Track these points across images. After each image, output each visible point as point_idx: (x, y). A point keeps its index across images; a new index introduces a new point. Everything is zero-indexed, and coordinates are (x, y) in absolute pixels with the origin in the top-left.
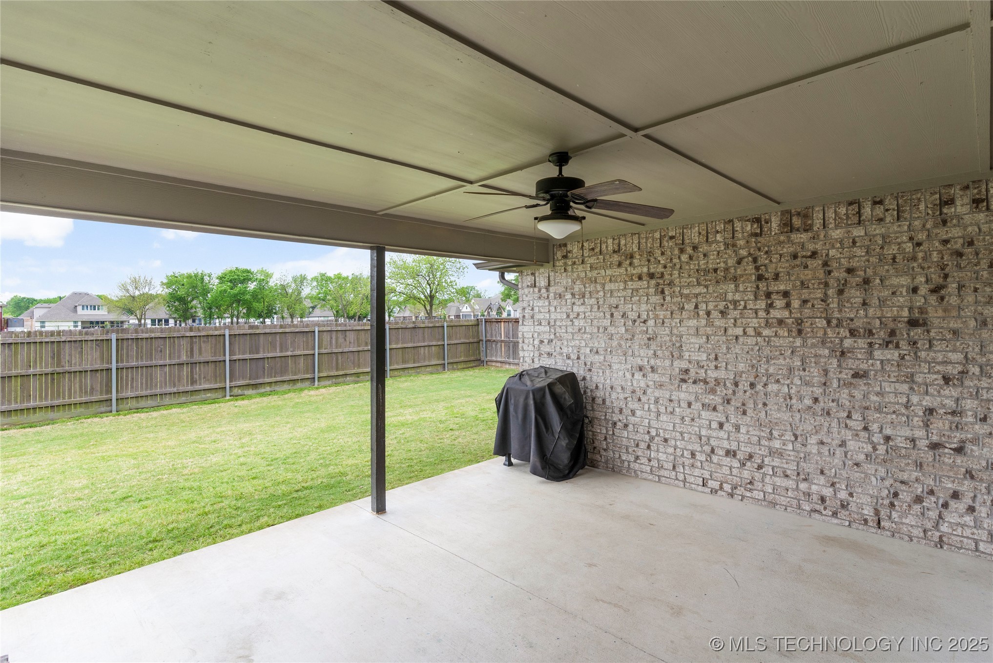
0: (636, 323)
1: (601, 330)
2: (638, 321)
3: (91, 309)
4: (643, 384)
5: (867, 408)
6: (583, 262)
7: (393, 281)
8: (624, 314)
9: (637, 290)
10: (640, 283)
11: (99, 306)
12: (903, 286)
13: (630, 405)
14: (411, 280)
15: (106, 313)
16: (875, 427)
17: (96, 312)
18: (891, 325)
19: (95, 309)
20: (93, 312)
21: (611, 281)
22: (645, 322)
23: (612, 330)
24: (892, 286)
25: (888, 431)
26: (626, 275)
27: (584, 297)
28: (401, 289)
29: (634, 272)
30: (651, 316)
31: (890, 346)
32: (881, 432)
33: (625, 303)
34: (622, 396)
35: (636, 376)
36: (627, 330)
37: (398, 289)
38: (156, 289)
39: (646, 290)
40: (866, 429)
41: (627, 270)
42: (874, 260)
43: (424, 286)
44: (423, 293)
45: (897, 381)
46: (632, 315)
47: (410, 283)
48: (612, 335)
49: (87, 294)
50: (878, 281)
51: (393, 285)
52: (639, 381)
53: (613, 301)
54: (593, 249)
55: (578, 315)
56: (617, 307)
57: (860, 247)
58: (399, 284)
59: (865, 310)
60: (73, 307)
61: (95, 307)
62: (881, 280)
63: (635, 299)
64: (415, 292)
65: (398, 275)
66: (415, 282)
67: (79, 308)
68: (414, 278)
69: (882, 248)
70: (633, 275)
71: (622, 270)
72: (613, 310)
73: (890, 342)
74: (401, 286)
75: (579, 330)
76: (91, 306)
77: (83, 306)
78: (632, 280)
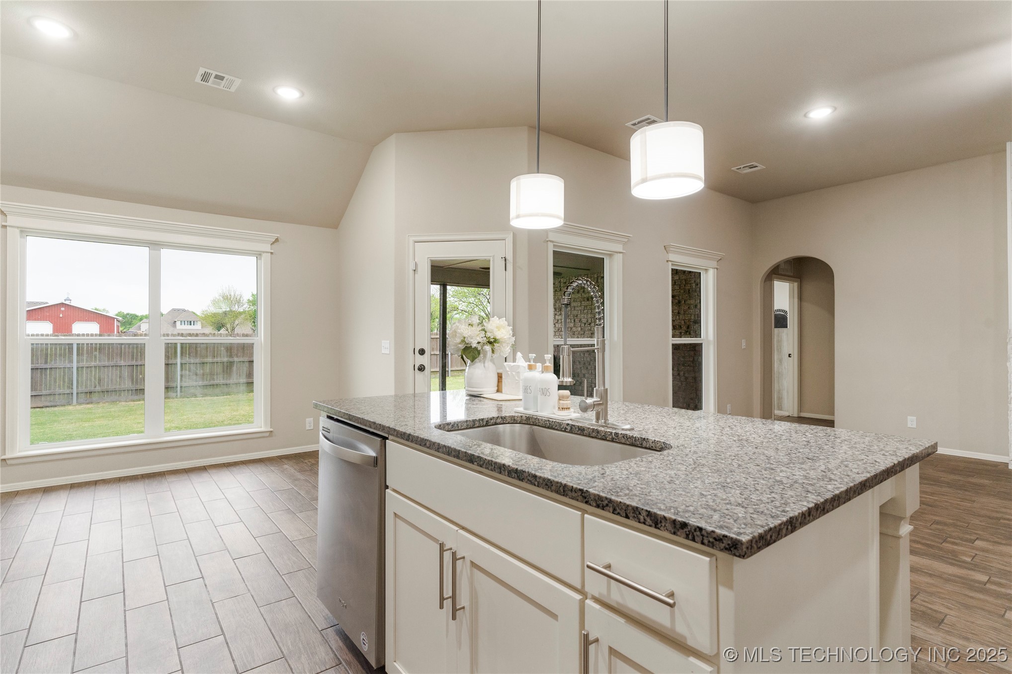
0: (586, 325)
1: (569, 329)
2: (587, 324)
3: (188, 325)
4: (588, 359)
5: (679, 365)
6: (560, 290)
7: (455, 299)
8: (580, 320)
9: (586, 306)
10: (588, 302)
11: (194, 322)
12: (692, 304)
13: (583, 372)
14: (473, 299)
15: (201, 328)
16: (682, 373)
17: (192, 327)
18: (688, 323)
19: (191, 325)
20: (189, 327)
21: (574, 301)
22: (590, 324)
23: (574, 329)
24: (688, 304)
25: (687, 375)
26: (581, 298)
27: (561, 310)
28: (463, 307)
29: (585, 296)
30: (593, 321)
31: (687, 333)
32: (684, 376)
33: (581, 314)
34: (579, 367)
35: (586, 355)
36: (581, 329)
37: (460, 307)
38: (245, 306)
39: (590, 306)
40: (679, 374)
41: (582, 295)
42: (682, 291)
43: (485, 304)
44: (484, 311)
45: (690, 350)
46: (584, 320)
47: (471, 302)
48: (574, 332)
49: (184, 311)
50: (683, 302)
51: (456, 303)
52: (587, 357)
53: (575, 312)
54: (565, 283)
55: (558, 321)
56: (577, 316)
57: (677, 285)
58: (461, 302)
59: (679, 316)
60: (173, 322)
61: (191, 322)
62: (685, 302)
63: (585, 311)
64: (476, 310)
65: (460, 293)
66: (476, 301)
67: (178, 323)
68: (475, 296)
69: (685, 286)
70: (584, 298)
71: (579, 295)
72: (575, 317)
73: (688, 331)
74: (463, 304)
75: (559, 329)
76: (188, 322)
77: (181, 322)
78: (584, 300)
